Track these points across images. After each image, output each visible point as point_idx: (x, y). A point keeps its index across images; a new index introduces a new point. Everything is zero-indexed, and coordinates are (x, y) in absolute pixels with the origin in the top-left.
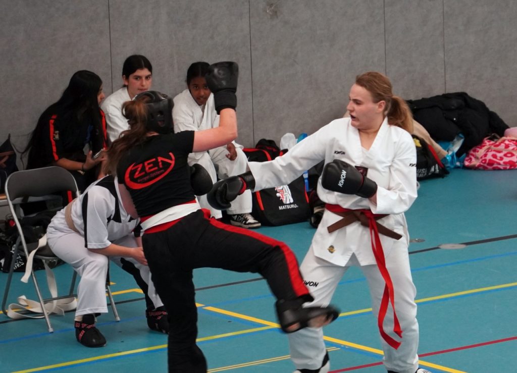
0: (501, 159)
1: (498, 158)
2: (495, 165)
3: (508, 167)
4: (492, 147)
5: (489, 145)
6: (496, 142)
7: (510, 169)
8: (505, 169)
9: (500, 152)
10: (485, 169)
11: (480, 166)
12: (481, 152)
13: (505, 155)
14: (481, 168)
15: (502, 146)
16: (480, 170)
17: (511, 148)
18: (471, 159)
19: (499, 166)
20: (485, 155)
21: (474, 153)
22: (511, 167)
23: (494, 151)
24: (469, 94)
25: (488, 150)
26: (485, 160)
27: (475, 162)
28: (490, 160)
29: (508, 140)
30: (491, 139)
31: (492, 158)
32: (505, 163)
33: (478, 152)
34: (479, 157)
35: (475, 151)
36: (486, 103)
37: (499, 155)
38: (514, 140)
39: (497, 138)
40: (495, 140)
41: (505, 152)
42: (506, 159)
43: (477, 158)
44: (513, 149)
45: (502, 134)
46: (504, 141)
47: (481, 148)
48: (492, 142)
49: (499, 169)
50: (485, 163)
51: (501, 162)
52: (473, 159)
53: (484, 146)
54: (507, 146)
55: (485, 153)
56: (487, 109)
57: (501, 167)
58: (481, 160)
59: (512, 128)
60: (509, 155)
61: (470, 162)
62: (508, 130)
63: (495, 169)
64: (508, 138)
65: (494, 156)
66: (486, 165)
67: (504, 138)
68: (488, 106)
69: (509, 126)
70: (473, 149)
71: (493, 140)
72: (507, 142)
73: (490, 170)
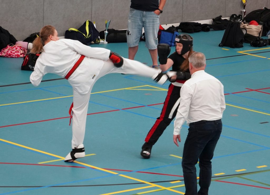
0: (14, 53)
1: (13, 53)
2: (11, 56)
3: (17, 57)
4: (11, 48)
5: (9, 48)
6: (12, 47)
7: (17, 58)
8: (15, 57)
9: (13, 51)
10: (7, 57)
11: (5, 56)
12: (6, 50)
13: (16, 52)
14: (6, 56)
15: (14, 49)
16: (5, 57)
17: (18, 49)
18: (2, 53)
19: (13, 56)
20: (8, 52)
21: (3, 51)
22: (18, 56)
23: (11, 50)
24: (2, 27)
25: (9, 50)
26: (8, 54)
27: (4, 54)
28: (9, 54)
29: (17, 46)
30: (10, 45)
31: (10, 53)
32: (15, 55)
33: (5, 50)
34: (5, 52)
35: (4, 50)
36: (9, 31)
37: (13, 52)
38: (19, 46)
39: (13, 45)
40: (12, 46)
41: (15, 51)
42: (16, 54)
43: (4, 53)
44: (19, 50)
45: (15, 44)
46: (15, 46)
47: (6, 49)
48: (11, 47)
49: (13, 57)
50: (7, 55)
51: (14, 55)
52: (3, 53)
53: (7, 48)
54: (16, 49)
55: (7, 51)
56: (9, 34)
57: (14, 57)
58: (6, 53)
59: (19, 42)
60: (17, 52)
61: (2, 54)
62: (17, 42)
63: (11, 57)
64: (17, 45)
65: (11, 52)
66: (8, 56)
67: (15, 45)
68: (9, 32)
69: (18, 40)
70: (3, 49)
71: (11, 46)
72: (16, 47)
73: (9, 58)
